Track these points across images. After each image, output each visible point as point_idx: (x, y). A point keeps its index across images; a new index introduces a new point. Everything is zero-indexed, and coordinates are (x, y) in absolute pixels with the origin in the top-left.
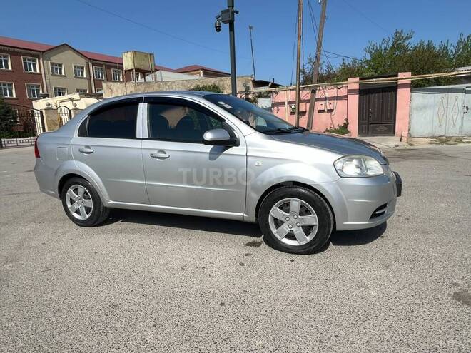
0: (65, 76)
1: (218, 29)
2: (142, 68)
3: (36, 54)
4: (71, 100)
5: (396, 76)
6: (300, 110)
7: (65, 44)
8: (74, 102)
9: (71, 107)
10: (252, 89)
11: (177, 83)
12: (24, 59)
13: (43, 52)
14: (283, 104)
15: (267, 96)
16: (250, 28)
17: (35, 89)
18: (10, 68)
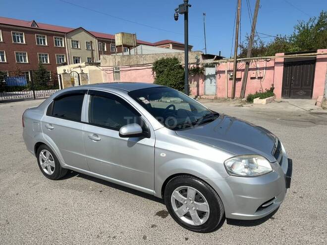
0: (80, 49)
1: (176, 19)
2: (128, 44)
3: (62, 35)
4: (80, 67)
5: (316, 52)
6: (237, 77)
7: (81, 28)
8: (82, 68)
9: (79, 72)
10: (202, 61)
12: (55, 38)
13: (67, 33)
14: (223, 72)
15: (212, 66)
16: (204, 14)
17: (61, 57)
18: (46, 44)
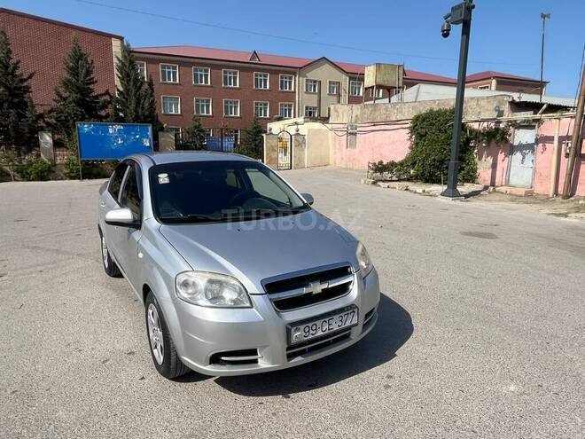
1: (446, 35)
2: (386, 84)
3: (292, 71)
4: (296, 124)
7: (324, 58)
8: (299, 127)
10: (508, 115)
11: (407, 105)
12: (282, 77)
13: (300, 68)
14: (551, 139)
15: (528, 125)
16: (544, 16)
17: (287, 108)
18: (268, 87)
